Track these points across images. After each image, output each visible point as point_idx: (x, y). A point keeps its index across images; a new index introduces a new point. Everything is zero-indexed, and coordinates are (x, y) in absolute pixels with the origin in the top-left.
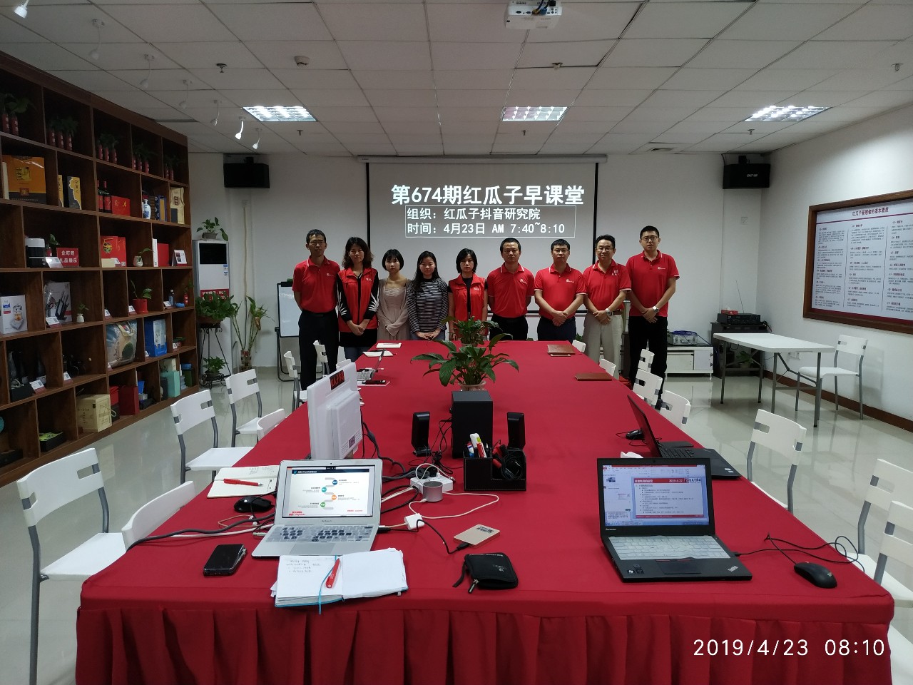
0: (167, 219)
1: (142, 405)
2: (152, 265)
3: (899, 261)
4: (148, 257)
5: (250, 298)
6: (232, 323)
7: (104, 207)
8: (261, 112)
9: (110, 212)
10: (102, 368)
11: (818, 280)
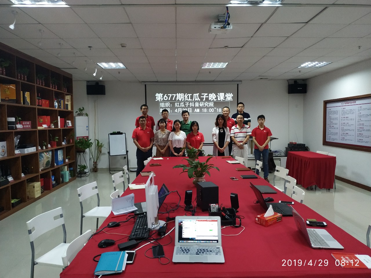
0: (64, 108)
1: (54, 186)
2: (58, 127)
3: (361, 123)
4: (56, 125)
5: (97, 140)
6: (90, 150)
7: (39, 104)
8: (104, 65)
9: (41, 106)
10: (37, 171)
11: (328, 130)
